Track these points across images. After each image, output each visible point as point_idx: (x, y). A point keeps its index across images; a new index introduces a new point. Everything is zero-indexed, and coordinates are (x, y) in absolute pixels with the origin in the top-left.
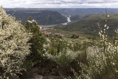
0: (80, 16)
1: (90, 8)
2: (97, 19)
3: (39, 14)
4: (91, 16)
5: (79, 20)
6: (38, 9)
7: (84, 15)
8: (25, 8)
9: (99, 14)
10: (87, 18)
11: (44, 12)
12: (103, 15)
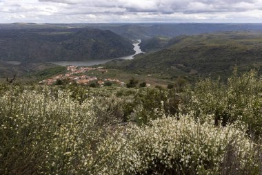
0: (160, 40)
1: (181, 24)
2: (197, 47)
3: (70, 36)
4: (185, 40)
5: (159, 50)
6: (66, 24)
7: (170, 38)
8: (38, 23)
9: (201, 36)
10: (176, 45)
11: (80, 32)
12: (209, 38)
